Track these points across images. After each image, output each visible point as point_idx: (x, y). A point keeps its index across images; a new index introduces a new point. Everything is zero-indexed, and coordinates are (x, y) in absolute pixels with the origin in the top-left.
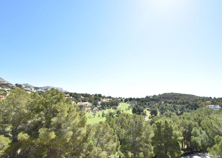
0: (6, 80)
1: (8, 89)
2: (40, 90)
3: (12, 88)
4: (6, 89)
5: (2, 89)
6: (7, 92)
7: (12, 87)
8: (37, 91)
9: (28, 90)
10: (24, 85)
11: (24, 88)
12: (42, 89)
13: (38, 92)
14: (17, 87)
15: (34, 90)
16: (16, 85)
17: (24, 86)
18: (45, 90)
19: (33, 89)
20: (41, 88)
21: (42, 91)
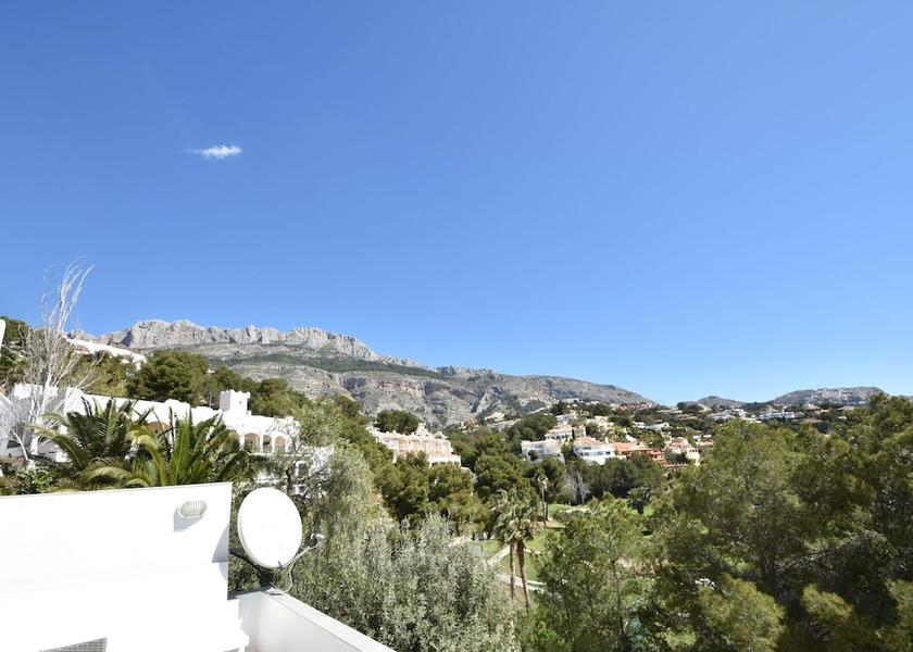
0: (646, 397)
1: (662, 425)
2: (770, 413)
3: (672, 419)
4: (658, 427)
5: (648, 427)
6: (663, 434)
7: (670, 417)
8: (762, 417)
9: (725, 418)
10: (704, 401)
11: (709, 413)
12: (780, 409)
13: (765, 421)
14: (683, 413)
15: (749, 416)
16: (681, 406)
17: (706, 409)
18: (794, 409)
19: (742, 413)
20: (770, 403)
21: (779, 415)
